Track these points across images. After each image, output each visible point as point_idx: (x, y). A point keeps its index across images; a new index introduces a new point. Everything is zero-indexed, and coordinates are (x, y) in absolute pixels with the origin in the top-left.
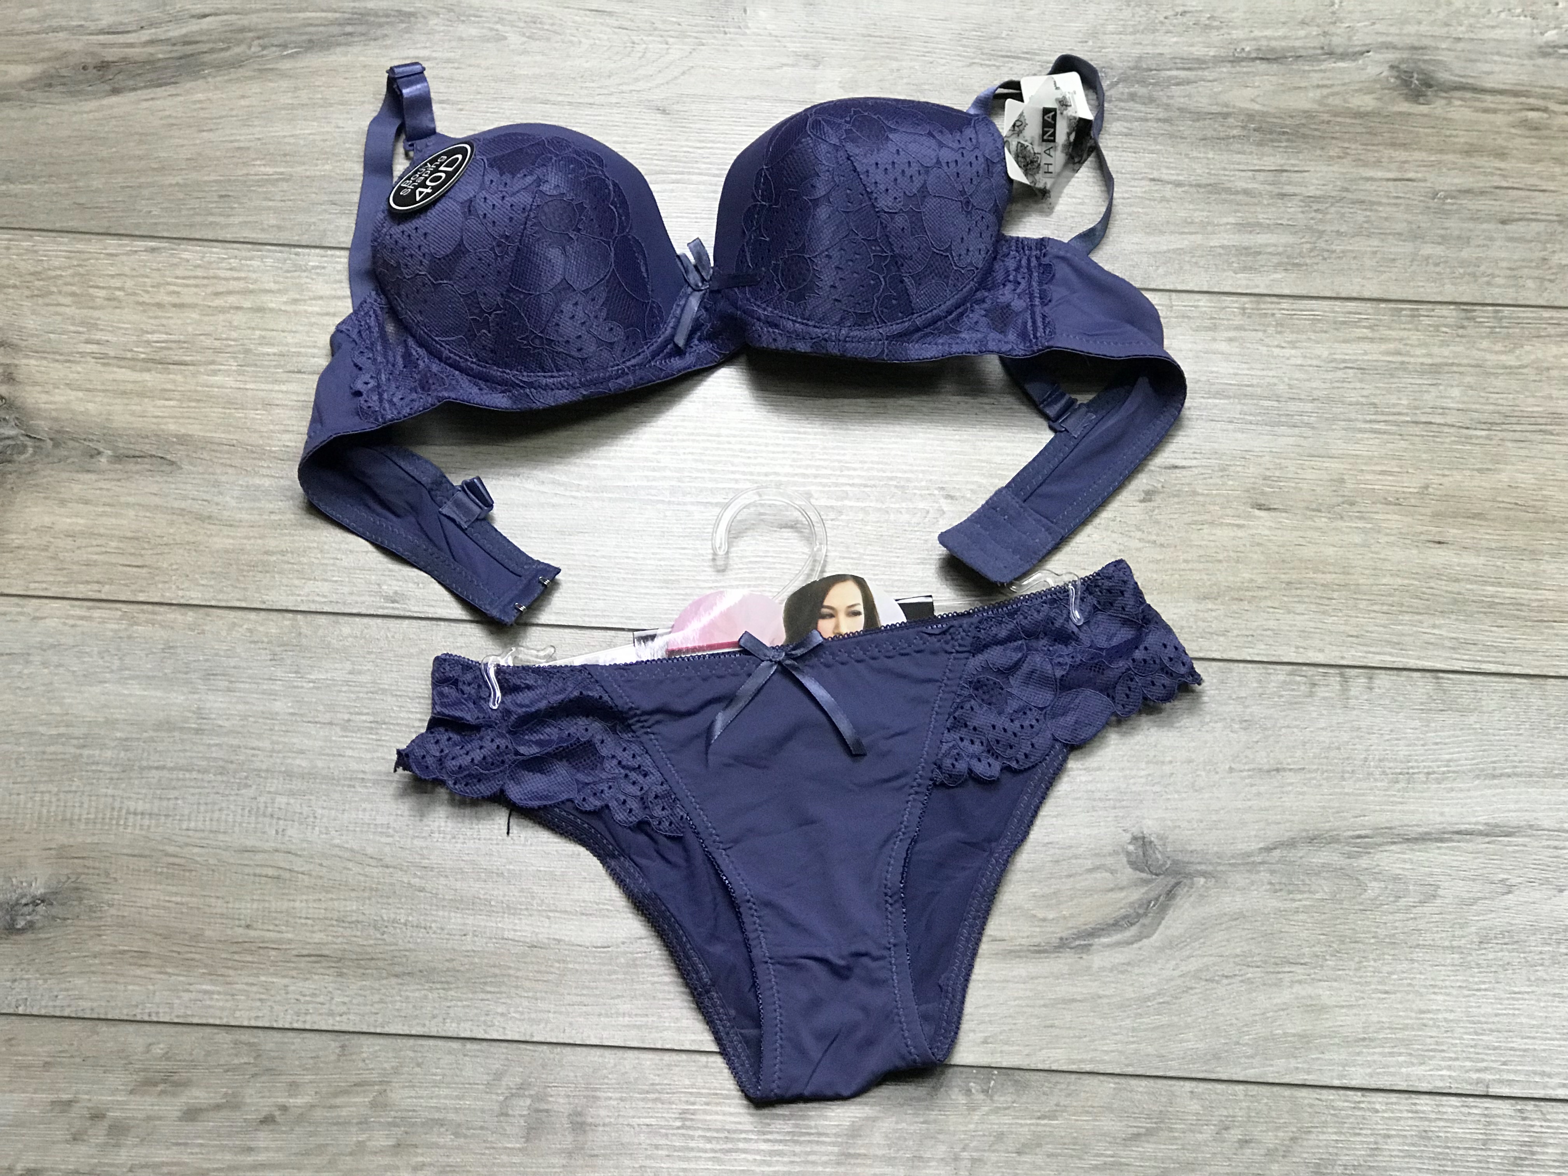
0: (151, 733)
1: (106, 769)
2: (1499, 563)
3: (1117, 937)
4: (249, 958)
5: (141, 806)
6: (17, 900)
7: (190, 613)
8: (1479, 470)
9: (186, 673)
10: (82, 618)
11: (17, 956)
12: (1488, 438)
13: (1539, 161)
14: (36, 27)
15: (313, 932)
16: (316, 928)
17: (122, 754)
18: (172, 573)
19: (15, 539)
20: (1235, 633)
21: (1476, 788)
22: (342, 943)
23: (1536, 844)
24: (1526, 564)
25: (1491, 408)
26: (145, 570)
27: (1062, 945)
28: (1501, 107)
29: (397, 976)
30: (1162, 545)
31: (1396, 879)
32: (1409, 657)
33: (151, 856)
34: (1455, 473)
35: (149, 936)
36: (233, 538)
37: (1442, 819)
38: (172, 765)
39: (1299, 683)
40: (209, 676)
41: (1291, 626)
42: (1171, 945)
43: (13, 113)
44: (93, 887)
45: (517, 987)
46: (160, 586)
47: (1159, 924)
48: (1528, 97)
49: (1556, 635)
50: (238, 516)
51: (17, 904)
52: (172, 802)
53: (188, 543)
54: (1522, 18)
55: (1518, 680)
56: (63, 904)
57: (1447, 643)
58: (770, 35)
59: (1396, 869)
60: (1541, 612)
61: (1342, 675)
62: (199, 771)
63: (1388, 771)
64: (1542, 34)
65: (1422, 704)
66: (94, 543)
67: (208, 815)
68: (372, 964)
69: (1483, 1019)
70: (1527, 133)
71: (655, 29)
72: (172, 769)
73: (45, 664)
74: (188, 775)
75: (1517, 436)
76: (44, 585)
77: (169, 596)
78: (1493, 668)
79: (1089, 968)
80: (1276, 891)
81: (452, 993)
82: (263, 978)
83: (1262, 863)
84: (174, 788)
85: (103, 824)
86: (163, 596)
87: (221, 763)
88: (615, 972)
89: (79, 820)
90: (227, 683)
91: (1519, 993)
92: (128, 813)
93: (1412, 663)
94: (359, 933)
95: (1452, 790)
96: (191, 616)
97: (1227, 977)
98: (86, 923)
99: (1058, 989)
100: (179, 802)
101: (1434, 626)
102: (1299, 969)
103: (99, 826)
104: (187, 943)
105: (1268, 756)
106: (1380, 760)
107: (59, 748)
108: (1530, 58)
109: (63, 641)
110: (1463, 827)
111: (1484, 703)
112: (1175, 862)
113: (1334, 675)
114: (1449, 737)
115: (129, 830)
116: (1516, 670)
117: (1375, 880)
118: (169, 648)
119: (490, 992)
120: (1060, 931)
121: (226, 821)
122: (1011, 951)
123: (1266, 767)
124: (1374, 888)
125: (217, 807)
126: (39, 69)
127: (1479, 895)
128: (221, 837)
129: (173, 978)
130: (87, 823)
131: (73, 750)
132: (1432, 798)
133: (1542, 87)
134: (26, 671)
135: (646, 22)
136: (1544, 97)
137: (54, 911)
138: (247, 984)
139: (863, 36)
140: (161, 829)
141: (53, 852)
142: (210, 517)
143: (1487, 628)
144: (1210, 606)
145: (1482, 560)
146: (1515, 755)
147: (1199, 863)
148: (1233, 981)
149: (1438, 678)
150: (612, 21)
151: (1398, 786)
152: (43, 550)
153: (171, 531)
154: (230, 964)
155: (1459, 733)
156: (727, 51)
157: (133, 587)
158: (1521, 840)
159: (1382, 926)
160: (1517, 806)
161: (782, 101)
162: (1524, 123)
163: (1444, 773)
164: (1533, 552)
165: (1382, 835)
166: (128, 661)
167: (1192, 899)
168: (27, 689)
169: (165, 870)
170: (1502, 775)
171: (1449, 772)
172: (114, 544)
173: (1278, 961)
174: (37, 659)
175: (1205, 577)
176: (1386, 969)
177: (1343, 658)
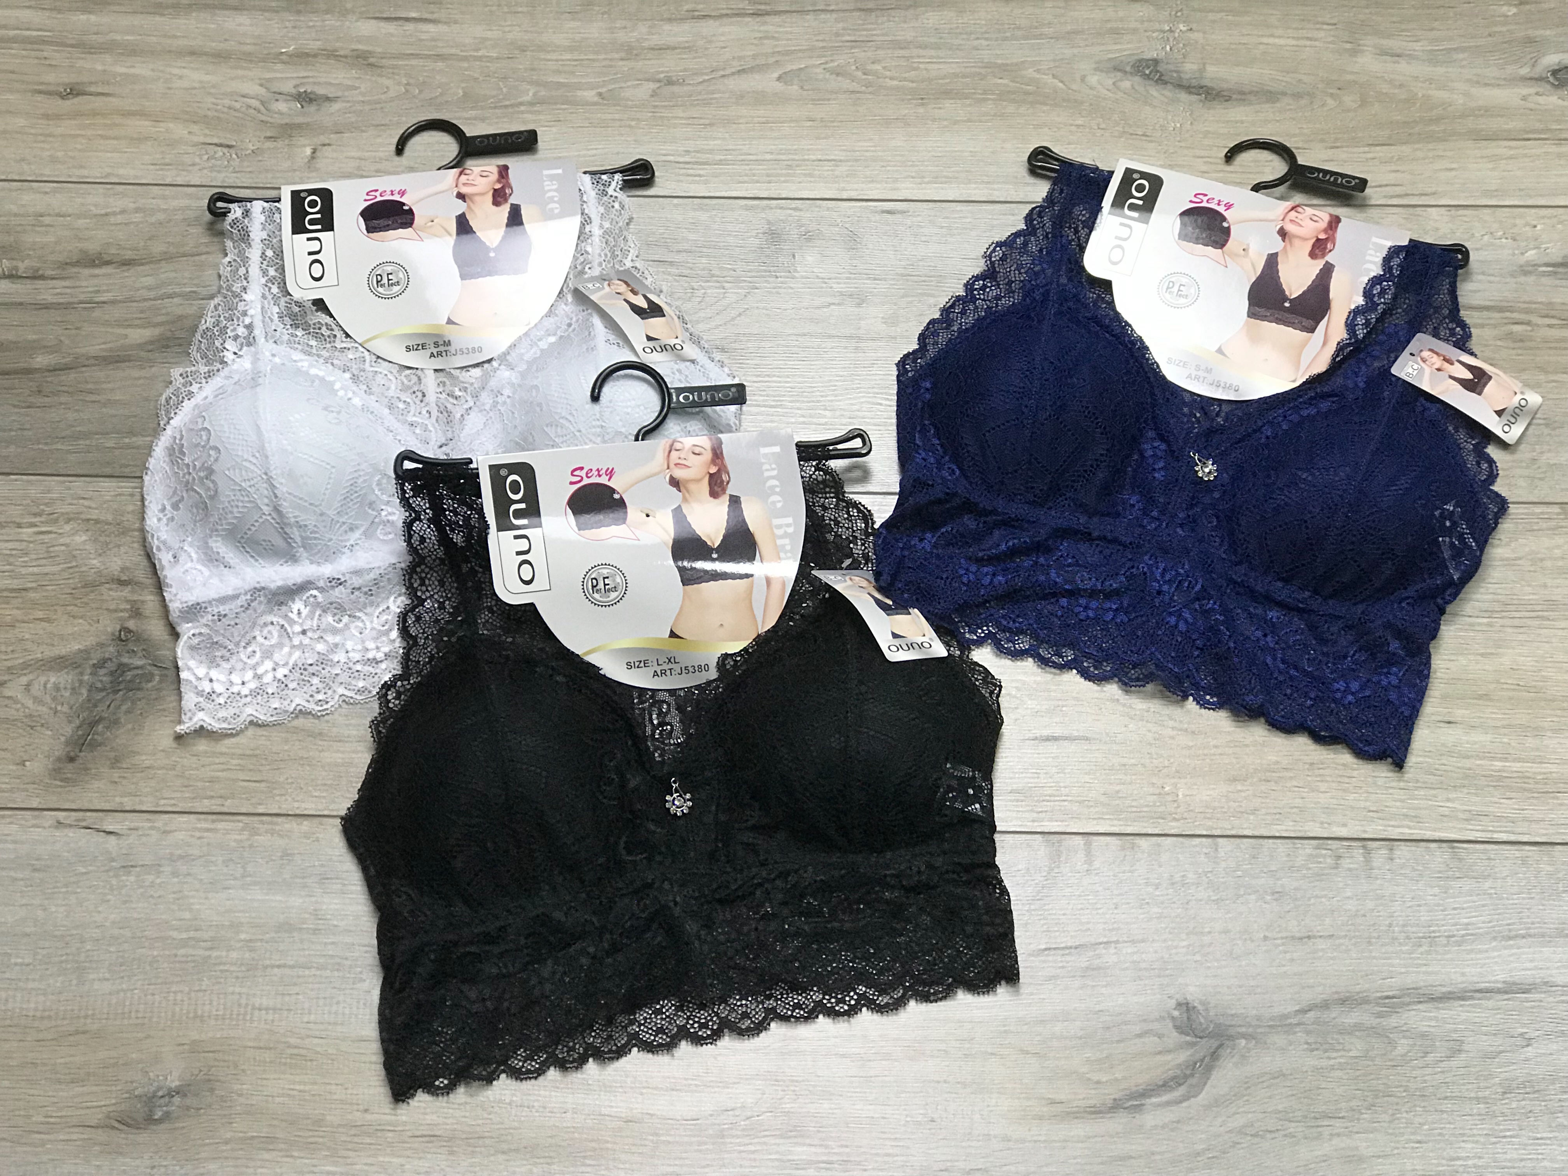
0: (273, 935)
1: (232, 969)
2: (1505, 740)
3: (1165, 1098)
4: (368, 1140)
5: (265, 1002)
6: (155, 1092)
7: (305, 823)
8: (1482, 655)
9: (304, 878)
10: (208, 830)
11: (156, 1145)
12: (1490, 625)
13: (1524, 370)
14: (152, 294)
15: (426, 1114)
16: (428, 1110)
17: (247, 955)
18: (288, 787)
19: (145, 760)
20: (1264, 811)
21: (1494, 949)
22: (453, 1124)
23: (1551, 999)
24: (1530, 740)
25: (1490, 597)
26: (263, 785)
27: (1116, 1106)
28: (1487, 322)
29: (503, 1153)
30: (1193, 732)
31: (1423, 1036)
32: (1426, 829)
33: (275, 1048)
34: (1460, 658)
35: (275, 1122)
36: (343, 752)
37: (1464, 979)
38: (292, 963)
39: (1324, 856)
40: (324, 879)
41: (1316, 803)
42: (1216, 1103)
43: (136, 373)
44: (222, 1079)
45: (614, 1159)
46: (277, 798)
47: (1205, 1084)
48: (1512, 312)
49: (1561, 805)
50: (346, 732)
51: (154, 1097)
52: (294, 997)
53: (302, 758)
54: (1504, 240)
55: (1527, 848)
56: (197, 1095)
57: (1461, 815)
58: (818, 277)
59: (1423, 1027)
60: (1546, 784)
61: (1364, 847)
62: (318, 969)
63: (1412, 935)
64: (1522, 254)
65: (1440, 872)
66: (217, 761)
67: (326, 1008)
68: (481, 1142)
69: (1509, 1164)
70: (1512, 345)
71: (713, 276)
72: (292, 967)
73: (175, 874)
74: (307, 972)
75: (1517, 622)
76: (173, 802)
77: (285, 808)
78: (1504, 837)
79: (1141, 1126)
80: (1312, 1050)
81: (555, 1167)
82: (381, 1159)
83: (1298, 1024)
84: (295, 984)
85: (231, 1019)
86: (280, 808)
87: (338, 960)
88: (705, 1143)
89: (209, 1017)
90: (339, 886)
91: (1541, 1139)
92: (254, 1008)
93: (1429, 835)
94: (467, 1114)
95: (1472, 951)
96: (306, 825)
97: (1270, 1132)
98: (218, 1112)
99: (1113, 1147)
100: (300, 997)
101: (1448, 800)
102: (1338, 1123)
103: (227, 1021)
104: (310, 1127)
105: (1299, 925)
106: (1404, 926)
107: (191, 951)
108: (1512, 276)
109: (191, 852)
110: (1483, 986)
111: (1497, 870)
112: (1218, 1026)
113: (1357, 847)
114: (1466, 902)
115: (255, 1024)
116: (1525, 839)
117: (1404, 1037)
118: (286, 855)
119: (590, 1165)
120: (1112, 1093)
121: (344, 1014)
122: (1068, 1113)
123: (1298, 935)
124: (1403, 1045)
125: (335, 1001)
126: (157, 331)
127: (1501, 1048)
128: (339, 1028)
129: (298, 1161)
130: (216, 1020)
131: (201, 952)
132: (1452, 960)
133: (1524, 302)
134: (158, 881)
135: (703, 269)
136: (1528, 311)
137: (188, 1101)
138: (366, 1164)
139: (903, 275)
140: (283, 1023)
141: (186, 1047)
142: (320, 734)
143: (1496, 800)
144: (1239, 788)
145: (1489, 737)
146: (1528, 917)
147: (1240, 1026)
148: (1276, 1135)
149: (1453, 848)
150: (674, 270)
151: (1421, 949)
152: (171, 769)
153: (286, 748)
154: (350, 1146)
155: (1475, 898)
156: (778, 293)
157: (254, 801)
158: (1537, 996)
159: (1412, 1080)
160: (1532, 965)
161: (830, 337)
162: (1510, 336)
163: (1463, 936)
164: (1536, 729)
165: (1409, 995)
166: (250, 868)
167: (1234, 1060)
168: (160, 897)
169: (288, 1060)
170: (1516, 936)
171: (1468, 935)
172: (235, 762)
173: (1318, 1116)
174: (167, 869)
175: (1234, 761)
176: (1418, 1120)
177: (1365, 831)
